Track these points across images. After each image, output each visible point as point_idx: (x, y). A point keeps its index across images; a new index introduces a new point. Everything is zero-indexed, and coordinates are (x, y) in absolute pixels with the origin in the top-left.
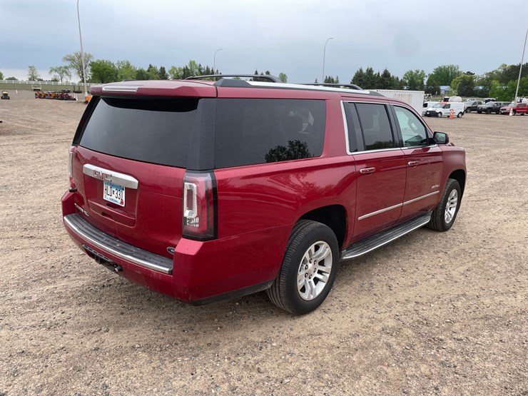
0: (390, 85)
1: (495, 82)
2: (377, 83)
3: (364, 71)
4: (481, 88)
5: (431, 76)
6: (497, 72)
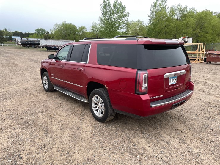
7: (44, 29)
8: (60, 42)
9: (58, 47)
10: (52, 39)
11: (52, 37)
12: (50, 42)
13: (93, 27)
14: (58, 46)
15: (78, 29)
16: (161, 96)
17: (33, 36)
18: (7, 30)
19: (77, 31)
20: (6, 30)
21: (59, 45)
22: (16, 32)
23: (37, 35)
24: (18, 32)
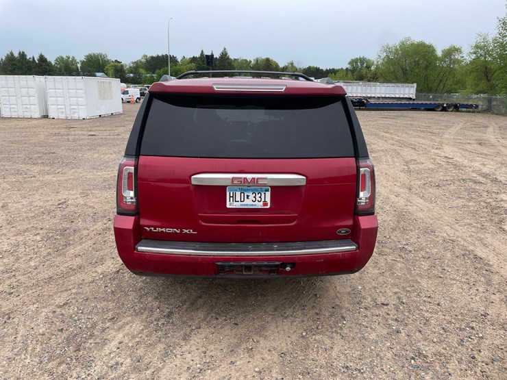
0: (50, 71)
1: (142, 71)
2: (35, 68)
3: (16, 55)
4: (132, 75)
5: (83, 63)
6: (141, 62)
7: (368, 58)
8: (378, 88)
9: (366, 100)
10: (369, 81)
11: (369, 75)
12: (355, 87)
13: (477, 47)
14: (366, 98)
15: (439, 53)
16: (185, 231)
17: (337, 75)
18: (296, 65)
19: (436, 58)
20: (292, 64)
21: (369, 96)
22: (310, 67)
23: (345, 73)
24: (313, 68)
